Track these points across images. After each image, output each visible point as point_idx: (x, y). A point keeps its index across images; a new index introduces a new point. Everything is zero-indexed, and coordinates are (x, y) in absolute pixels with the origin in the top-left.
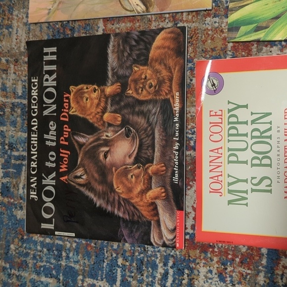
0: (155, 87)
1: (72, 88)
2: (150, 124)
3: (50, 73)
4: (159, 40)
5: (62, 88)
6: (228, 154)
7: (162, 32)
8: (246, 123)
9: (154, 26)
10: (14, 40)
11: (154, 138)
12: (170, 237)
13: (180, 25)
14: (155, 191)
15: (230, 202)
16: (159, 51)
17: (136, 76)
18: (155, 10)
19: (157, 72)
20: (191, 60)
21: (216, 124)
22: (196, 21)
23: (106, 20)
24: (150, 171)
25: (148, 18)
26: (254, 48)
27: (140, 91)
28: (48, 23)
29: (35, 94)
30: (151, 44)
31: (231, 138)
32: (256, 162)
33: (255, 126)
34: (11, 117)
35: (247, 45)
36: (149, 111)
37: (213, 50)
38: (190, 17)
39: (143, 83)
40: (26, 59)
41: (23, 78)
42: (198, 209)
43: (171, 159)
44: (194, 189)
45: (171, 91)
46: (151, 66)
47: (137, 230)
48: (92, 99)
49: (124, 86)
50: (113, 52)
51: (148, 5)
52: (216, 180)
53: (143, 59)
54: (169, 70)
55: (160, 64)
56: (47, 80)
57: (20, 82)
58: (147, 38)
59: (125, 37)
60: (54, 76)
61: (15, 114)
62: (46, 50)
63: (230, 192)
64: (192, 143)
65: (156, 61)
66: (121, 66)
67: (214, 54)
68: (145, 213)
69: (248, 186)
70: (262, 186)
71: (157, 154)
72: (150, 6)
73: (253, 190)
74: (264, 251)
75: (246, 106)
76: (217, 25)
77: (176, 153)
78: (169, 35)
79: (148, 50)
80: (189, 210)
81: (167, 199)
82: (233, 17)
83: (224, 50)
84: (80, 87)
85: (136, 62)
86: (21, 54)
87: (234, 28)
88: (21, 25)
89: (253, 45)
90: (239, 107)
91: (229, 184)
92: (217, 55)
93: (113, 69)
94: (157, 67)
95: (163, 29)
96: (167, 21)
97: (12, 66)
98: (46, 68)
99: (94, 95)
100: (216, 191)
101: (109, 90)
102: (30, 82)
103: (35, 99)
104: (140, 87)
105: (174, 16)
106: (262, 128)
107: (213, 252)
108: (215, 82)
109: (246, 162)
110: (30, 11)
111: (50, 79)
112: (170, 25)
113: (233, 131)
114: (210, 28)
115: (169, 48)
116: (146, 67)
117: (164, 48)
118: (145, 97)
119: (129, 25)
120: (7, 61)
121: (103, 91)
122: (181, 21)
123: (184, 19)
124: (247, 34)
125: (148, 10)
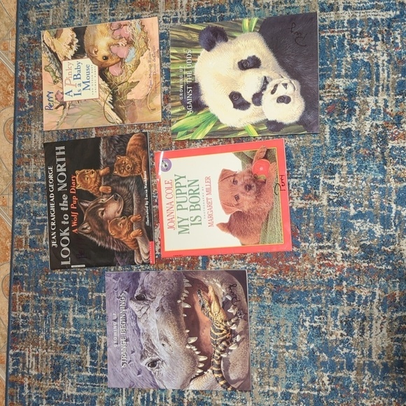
0: (131, 169)
1: (77, 172)
2: (130, 191)
3: (61, 163)
4: (131, 141)
5: (70, 172)
6: (176, 205)
7: (133, 136)
8: (185, 186)
9: (128, 132)
10: (33, 142)
11: (133, 200)
12: (147, 258)
13: (144, 131)
14: (136, 231)
15: (179, 233)
16: (132, 147)
17: (119, 162)
18: (128, 122)
19: (132, 159)
20: (152, 152)
21: (169, 188)
22: (153, 129)
23: (97, 129)
24: (131, 220)
25: (124, 127)
26: (187, 144)
27: (122, 171)
28: (58, 131)
29: (51, 177)
30: (127, 143)
31: (178, 196)
32: (192, 208)
33: (190, 188)
34: (34, 193)
35: (183, 142)
36: (129, 183)
37: (164, 145)
38: (150, 126)
39: (123, 167)
40: (43, 155)
41: (41, 167)
42: (162, 239)
43: (144, 211)
44: (159, 228)
45: (141, 170)
46: (128, 156)
47: (126, 256)
48: (91, 178)
49: (112, 169)
50: (103, 148)
51: (124, 119)
52: (171, 220)
53: (123, 152)
54: (139, 158)
55: (133, 154)
56: (59, 168)
57: (39, 170)
59: (111, 139)
60: (64, 165)
61: (37, 192)
62: (57, 148)
63: (179, 227)
64: (156, 201)
65: (131, 153)
66: (109, 157)
67: (165, 148)
68: (130, 246)
69: (188, 222)
70: (196, 222)
71: (135, 209)
73: (192, 224)
74: (200, 258)
75: (185, 177)
76: (165, 131)
77: (147, 207)
78: (138, 137)
79: (126, 147)
80: (157, 240)
81: (143, 235)
82: (174, 126)
83: (171, 145)
84: (82, 171)
85: (118, 154)
86: (39, 151)
87: (175, 133)
88: (38, 132)
89: (186, 142)
90: (181, 177)
91: (179, 222)
92: (167, 148)
93: (104, 159)
94: (132, 156)
95: (134, 133)
96: (136, 128)
97: (33, 160)
98: (58, 160)
99: (92, 176)
100: (171, 227)
101: (102, 172)
102: (47, 170)
103: (51, 181)
104: (122, 169)
105: (140, 126)
106: (194, 188)
107: (172, 263)
108: (167, 164)
109: (187, 209)
110: (44, 123)
111: (61, 167)
112: (138, 131)
113: (179, 192)
114: (161, 133)
115: (138, 145)
116: (125, 157)
117: (135, 145)
118: (125, 175)
119: (112, 131)
120: (29, 156)
121: (98, 173)
122: (144, 129)
123: (146, 127)
124: (182, 136)
125: (123, 122)
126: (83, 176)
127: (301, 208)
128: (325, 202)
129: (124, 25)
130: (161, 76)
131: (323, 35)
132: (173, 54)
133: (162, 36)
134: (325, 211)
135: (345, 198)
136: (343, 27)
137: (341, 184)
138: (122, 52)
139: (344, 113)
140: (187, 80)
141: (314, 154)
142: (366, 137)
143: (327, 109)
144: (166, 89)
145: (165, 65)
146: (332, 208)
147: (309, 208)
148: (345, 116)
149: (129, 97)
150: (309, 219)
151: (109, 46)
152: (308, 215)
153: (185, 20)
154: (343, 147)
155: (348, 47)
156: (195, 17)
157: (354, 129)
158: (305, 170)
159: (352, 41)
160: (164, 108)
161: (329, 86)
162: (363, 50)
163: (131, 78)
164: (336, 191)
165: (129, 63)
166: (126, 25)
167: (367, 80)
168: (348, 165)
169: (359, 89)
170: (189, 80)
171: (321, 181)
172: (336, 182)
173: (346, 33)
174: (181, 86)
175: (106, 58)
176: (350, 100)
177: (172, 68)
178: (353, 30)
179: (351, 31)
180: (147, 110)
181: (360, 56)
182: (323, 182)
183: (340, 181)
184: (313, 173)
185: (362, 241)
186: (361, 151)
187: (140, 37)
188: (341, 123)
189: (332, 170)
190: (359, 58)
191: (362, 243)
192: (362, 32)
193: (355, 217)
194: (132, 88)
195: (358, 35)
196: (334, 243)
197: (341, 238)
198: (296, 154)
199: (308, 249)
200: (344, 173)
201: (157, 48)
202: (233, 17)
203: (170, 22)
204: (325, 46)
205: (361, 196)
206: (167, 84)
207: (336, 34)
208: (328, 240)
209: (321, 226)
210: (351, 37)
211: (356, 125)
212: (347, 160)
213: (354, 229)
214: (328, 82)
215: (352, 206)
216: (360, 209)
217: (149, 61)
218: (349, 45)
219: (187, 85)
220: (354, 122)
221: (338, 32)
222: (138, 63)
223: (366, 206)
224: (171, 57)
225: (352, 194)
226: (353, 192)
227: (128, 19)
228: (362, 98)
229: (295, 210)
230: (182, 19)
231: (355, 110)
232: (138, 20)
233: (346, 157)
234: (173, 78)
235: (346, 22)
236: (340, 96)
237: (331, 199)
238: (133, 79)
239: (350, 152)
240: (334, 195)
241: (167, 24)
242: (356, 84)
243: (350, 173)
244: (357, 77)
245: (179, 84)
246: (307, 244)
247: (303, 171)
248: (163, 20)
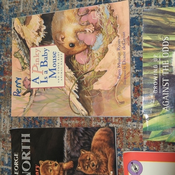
0: (96, 166)
1: (40, 162)
3: (27, 151)
4: (97, 135)
5: (34, 161)
7: (99, 130)
9: (93, 124)
13: (111, 125)
16: (97, 142)
17: (83, 158)
18: (93, 115)
19: (97, 156)
20: (119, 149)
22: (121, 124)
23: (62, 118)
25: (89, 118)
26: (161, 145)
27: (86, 168)
28: (25, 117)
29: (16, 164)
30: (92, 137)
35: (156, 143)
37: (134, 144)
38: (117, 120)
39: (88, 163)
40: (10, 140)
41: (9, 152)
45: (107, 170)
46: (93, 152)
48: (54, 171)
49: (76, 164)
50: (67, 140)
51: (89, 111)
53: (87, 146)
54: (105, 155)
55: (99, 151)
56: (24, 156)
57: (6, 155)
58: (89, 133)
59: (75, 131)
60: (29, 153)
62: (23, 135)
66: (73, 150)
67: (135, 146)
72: (91, 112)
76: (135, 127)
78: (104, 132)
79: (91, 141)
83: (141, 145)
84: (46, 161)
85: (83, 148)
86: (7, 136)
87: (147, 132)
88: (6, 117)
89: (161, 143)
92: (137, 148)
93: (67, 152)
94: (97, 152)
96: (102, 121)
98: (24, 147)
99: (56, 168)
101: (65, 165)
102: (13, 156)
103: (16, 168)
104: (86, 165)
105: (106, 119)
108: (137, 167)
110: (12, 108)
111: (26, 155)
112: (104, 125)
114: (131, 129)
115: (104, 140)
116: (89, 152)
117: (101, 140)
118: (90, 172)
119: (77, 122)
121: (61, 166)
122: (112, 122)
123: (113, 121)
124: (156, 136)
125: (89, 114)
126: (46, 167)
129: (92, 11)
130: (132, 65)
132: (146, 41)
133: (133, 21)
138: (89, 38)
145: (136, 54)
149: (96, 87)
151: (76, 32)
153: (160, 3)
160: (134, 101)
163: (98, 66)
165: (96, 51)
166: (94, 10)
170: (165, 71)
174: (155, 78)
175: (72, 45)
177: (145, 57)
180: (114, 103)
187: (108, 22)
194: (98, 78)
201: (128, 34)
203: (142, 6)
217: (118, 49)
219: (162, 77)
222: (105, 51)
224: (144, 44)
227: (96, 4)
230: (157, 2)
232: (107, 4)
234: (146, 68)
238: (100, 68)
241: (139, 8)
245: (153, 75)
248: (135, 3)
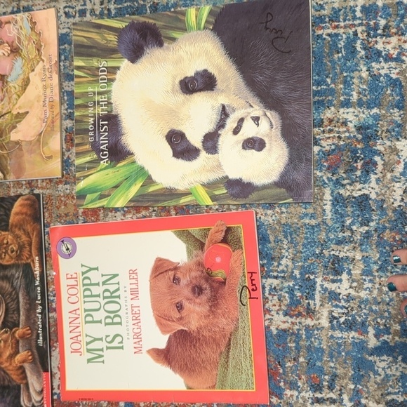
0: (17, 252)
2: (14, 289)
4: (17, 207)
6: (84, 314)
7: (20, 199)
8: (98, 284)
9: (12, 192)
11: (18, 302)
12: (39, 399)
13: (36, 191)
14: (23, 354)
15: (89, 361)
16: (17, 217)
18: (11, 177)
19: (17, 237)
20: (48, 225)
21: (72, 287)
22: (50, 188)
24: (17, 335)
25: (7, 184)
26: (101, 214)
27: (3, 256)
30: (10, 210)
31: (86, 299)
32: (109, 320)
33: (106, 287)
35: (95, 212)
36: (13, 276)
37: (66, 215)
38: (44, 184)
39: (5, 248)
42: (62, 368)
43: (35, 322)
44: (58, 350)
45: (31, 255)
46: (12, 232)
47: (8, 394)
51: (5, 173)
52: (76, 340)
53: (4, 225)
54: (28, 235)
55: (19, 229)
58: (6, 205)
63: (88, 351)
64: (54, 306)
65: (16, 226)
67: (68, 219)
68: (14, 377)
69: (102, 345)
70: (115, 344)
71: (22, 318)
72: (7, 174)
73: (108, 348)
74: (122, 405)
75: (97, 269)
76: (68, 191)
77: (40, 316)
78: (26, 202)
79: (8, 216)
80: (55, 370)
81: (33, 362)
82: (81, 185)
83: (76, 215)
87: (81, 196)
89: (100, 211)
90: (91, 269)
91: (88, 344)
92: (70, 219)
94: (17, 232)
96: (24, 187)
100: (76, 351)
104: (3, 252)
105: (30, 184)
106: (112, 288)
108: (69, 247)
109: (100, 322)
112: (27, 191)
113: (88, 293)
114: (62, 195)
115: (26, 214)
116: (7, 233)
117: (22, 214)
118: (8, 261)
122: (37, 187)
123: (39, 186)
124: (92, 201)
125: (5, 178)
127: (285, 331)
128: (325, 322)
129: (6, 23)
130: (61, 104)
131: (320, 32)
132: (79, 68)
133: (63, 39)
134: (324, 338)
135: (360, 316)
136: (354, 18)
137: (353, 292)
139: (356, 169)
140: (100, 111)
141: (306, 238)
142: (394, 210)
143: (327, 161)
144: (68, 123)
145: (68, 86)
146: (338, 334)
147: (298, 330)
148: (358, 173)
149: (14, 136)
150: (298, 349)
152: (298, 343)
153: (97, 13)
154: (354, 228)
155: (363, 52)
156: (112, 7)
157: (373, 196)
158: (290, 263)
159: (369, 43)
160: (67, 154)
161: (331, 121)
162: (388, 58)
163: (17, 106)
164: (343, 303)
165: (14, 83)
166: (9, 22)
167: (396, 110)
168: (366, 259)
169: (382, 126)
170: (103, 110)
171: (318, 285)
172: (344, 288)
173: (360, 29)
174: (91, 120)
176: (367, 146)
177: (77, 91)
178: (372, 23)
179: (368, 25)
180: (38, 159)
181: (382, 68)
182: (322, 286)
183: (351, 287)
184: (304, 271)
185: (389, 394)
186: (387, 235)
187: (29, 41)
188: (351, 185)
189: (336, 267)
190: (383, 72)
191: (389, 398)
192: (386, 27)
193: (378, 351)
194: (17, 122)
195: (379, 32)
196: (340, 395)
197: (353, 387)
198: (276, 237)
199: (297, 402)
200: (356, 272)
201: (55, 59)
202: (172, 6)
203: (74, 17)
204: (323, 51)
205: (386, 314)
206: (70, 116)
207: (341, 31)
208: (331, 388)
209: (319, 364)
210: (369, 35)
211: (377, 190)
212: (361, 251)
213: (376, 373)
214: (328, 114)
215: (371, 331)
216: (385, 337)
217: (43, 80)
218: (365, 49)
219: (100, 118)
220: (373, 184)
221: (345, 27)
222: (26, 82)
223: (396, 333)
224: (76, 72)
225: (371, 310)
226: (374, 307)
227: (12, 13)
228: (388, 143)
229: (275, 332)
230: (92, 11)
231: (375, 164)
232: (27, 14)
233: (361, 245)
234: (79, 106)
235: (358, 9)
236: (349, 138)
237: (335, 318)
238: (20, 108)
239: (367, 235)
240: (340, 311)
242: (377, 118)
243: (367, 272)
244: (379, 105)
245: (87, 116)
246: (296, 393)
247: (287, 266)
248: (65, 13)
